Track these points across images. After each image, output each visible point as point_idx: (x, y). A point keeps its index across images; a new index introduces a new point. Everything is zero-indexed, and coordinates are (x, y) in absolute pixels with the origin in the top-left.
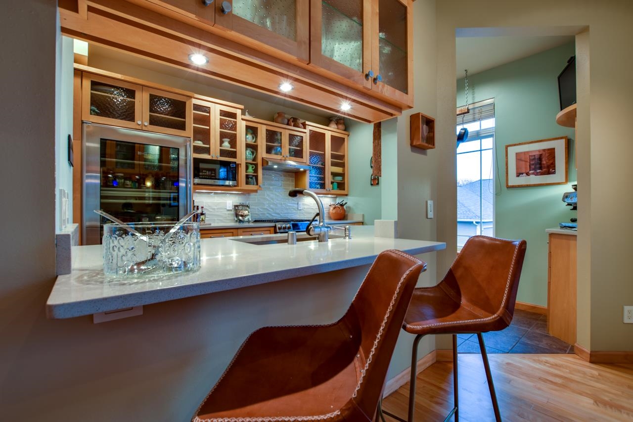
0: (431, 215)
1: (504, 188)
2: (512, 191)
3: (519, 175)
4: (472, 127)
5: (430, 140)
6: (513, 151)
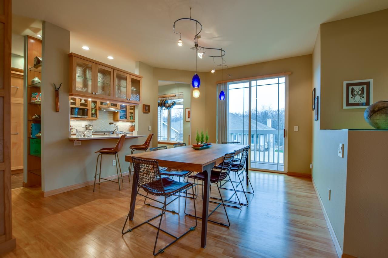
1: (185, 121)
2: (187, 122)
3: (188, 118)
4: (177, 101)
6: (187, 110)
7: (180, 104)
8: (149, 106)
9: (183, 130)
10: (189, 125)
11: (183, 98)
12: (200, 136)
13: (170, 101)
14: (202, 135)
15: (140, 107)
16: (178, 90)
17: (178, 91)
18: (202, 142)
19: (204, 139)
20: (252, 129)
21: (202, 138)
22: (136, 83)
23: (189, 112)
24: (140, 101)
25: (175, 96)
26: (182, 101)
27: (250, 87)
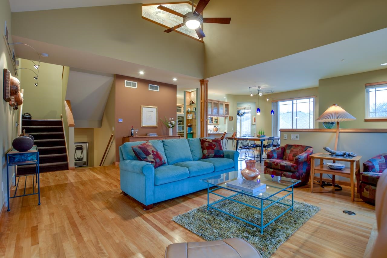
1: (252, 125)
3: (254, 122)
5: (232, 119)
6: (253, 117)
7: (248, 113)
8: (232, 117)
9: (250, 129)
10: (254, 127)
11: (250, 109)
12: (260, 132)
13: (242, 112)
14: (261, 132)
15: (229, 118)
16: (247, 104)
18: (261, 135)
19: (262, 133)
21: (261, 133)
22: (227, 106)
23: (255, 119)
24: (228, 115)
25: (245, 108)
26: (249, 111)
27: (293, 104)
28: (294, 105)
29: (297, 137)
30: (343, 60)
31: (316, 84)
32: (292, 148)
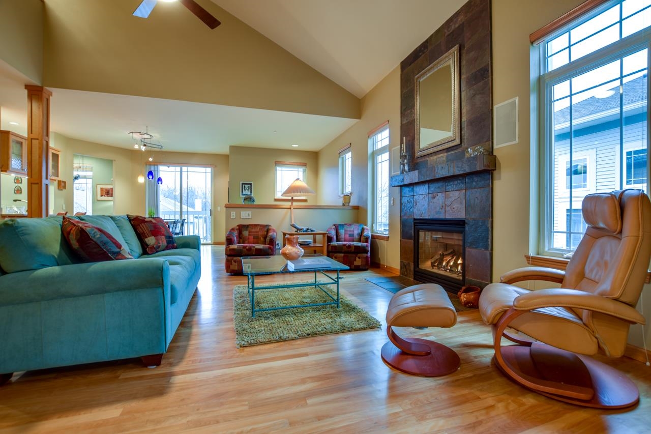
0: (64, 208)
1: (96, 201)
2: (99, 202)
3: (101, 196)
4: (81, 173)
5: (65, 187)
6: (100, 187)
7: (85, 177)
8: (65, 182)
9: (91, 211)
10: (103, 205)
11: (92, 171)
16: (83, 159)
17: (83, 162)
20: (183, 210)
23: (102, 189)
24: (58, 176)
25: (80, 168)
26: (90, 174)
27: (181, 172)
28: (184, 174)
29: (249, 215)
30: (275, 131)
31: (226, 150)
32: (249, 229)
